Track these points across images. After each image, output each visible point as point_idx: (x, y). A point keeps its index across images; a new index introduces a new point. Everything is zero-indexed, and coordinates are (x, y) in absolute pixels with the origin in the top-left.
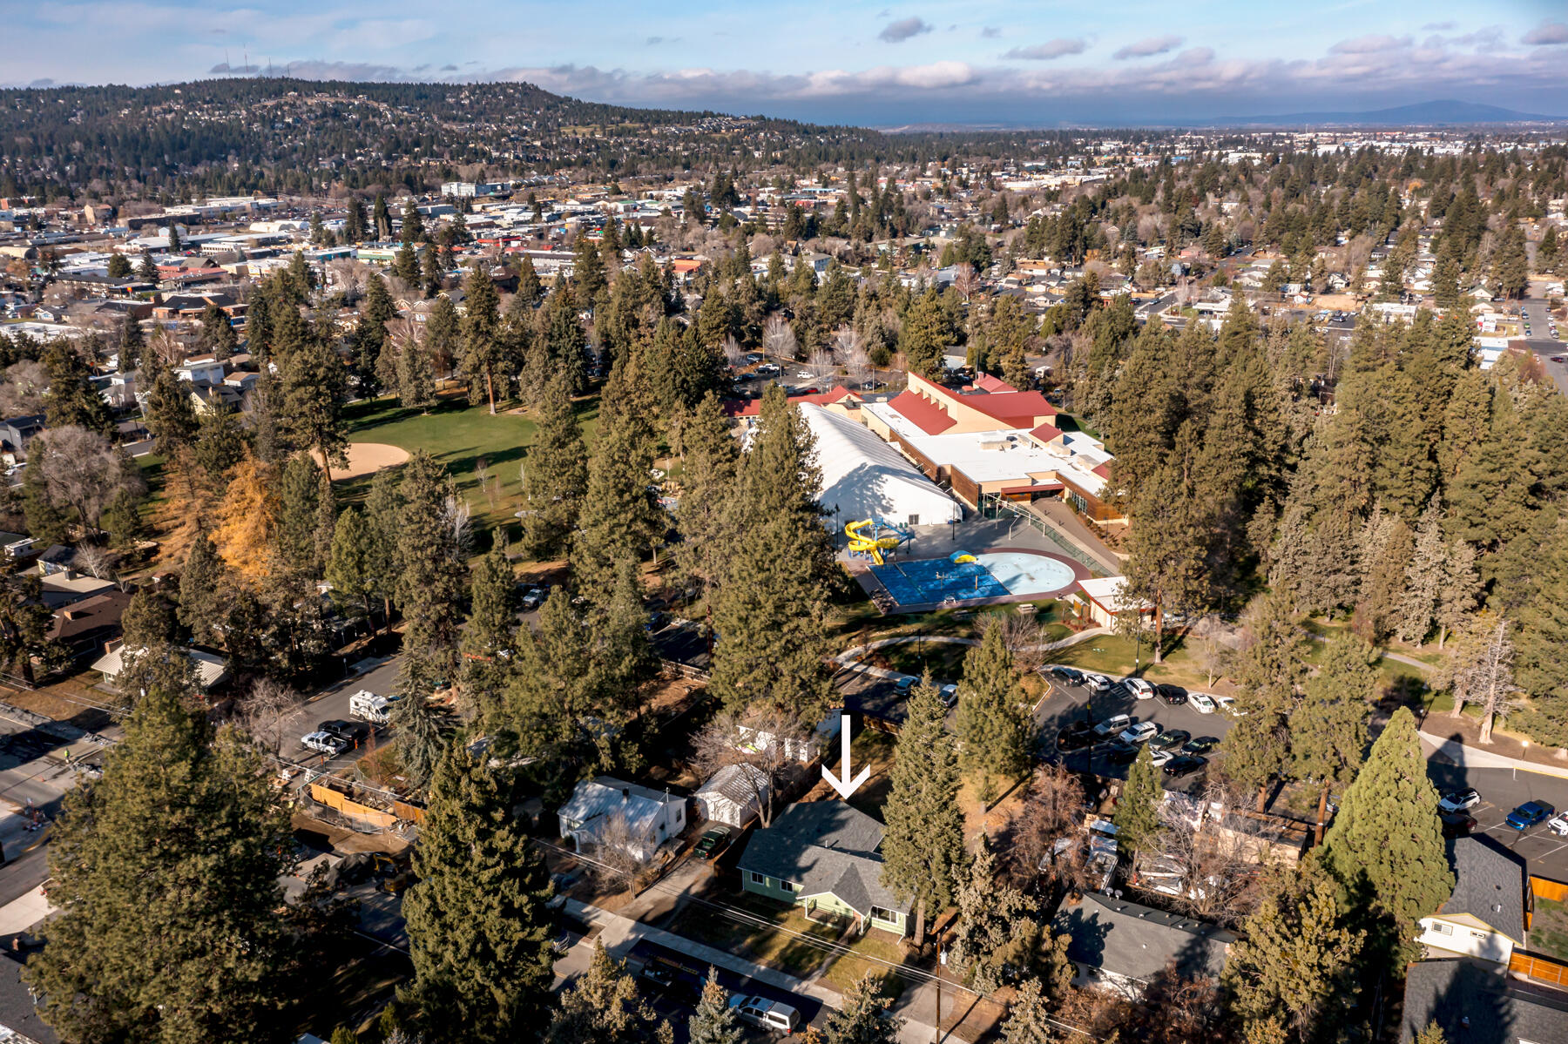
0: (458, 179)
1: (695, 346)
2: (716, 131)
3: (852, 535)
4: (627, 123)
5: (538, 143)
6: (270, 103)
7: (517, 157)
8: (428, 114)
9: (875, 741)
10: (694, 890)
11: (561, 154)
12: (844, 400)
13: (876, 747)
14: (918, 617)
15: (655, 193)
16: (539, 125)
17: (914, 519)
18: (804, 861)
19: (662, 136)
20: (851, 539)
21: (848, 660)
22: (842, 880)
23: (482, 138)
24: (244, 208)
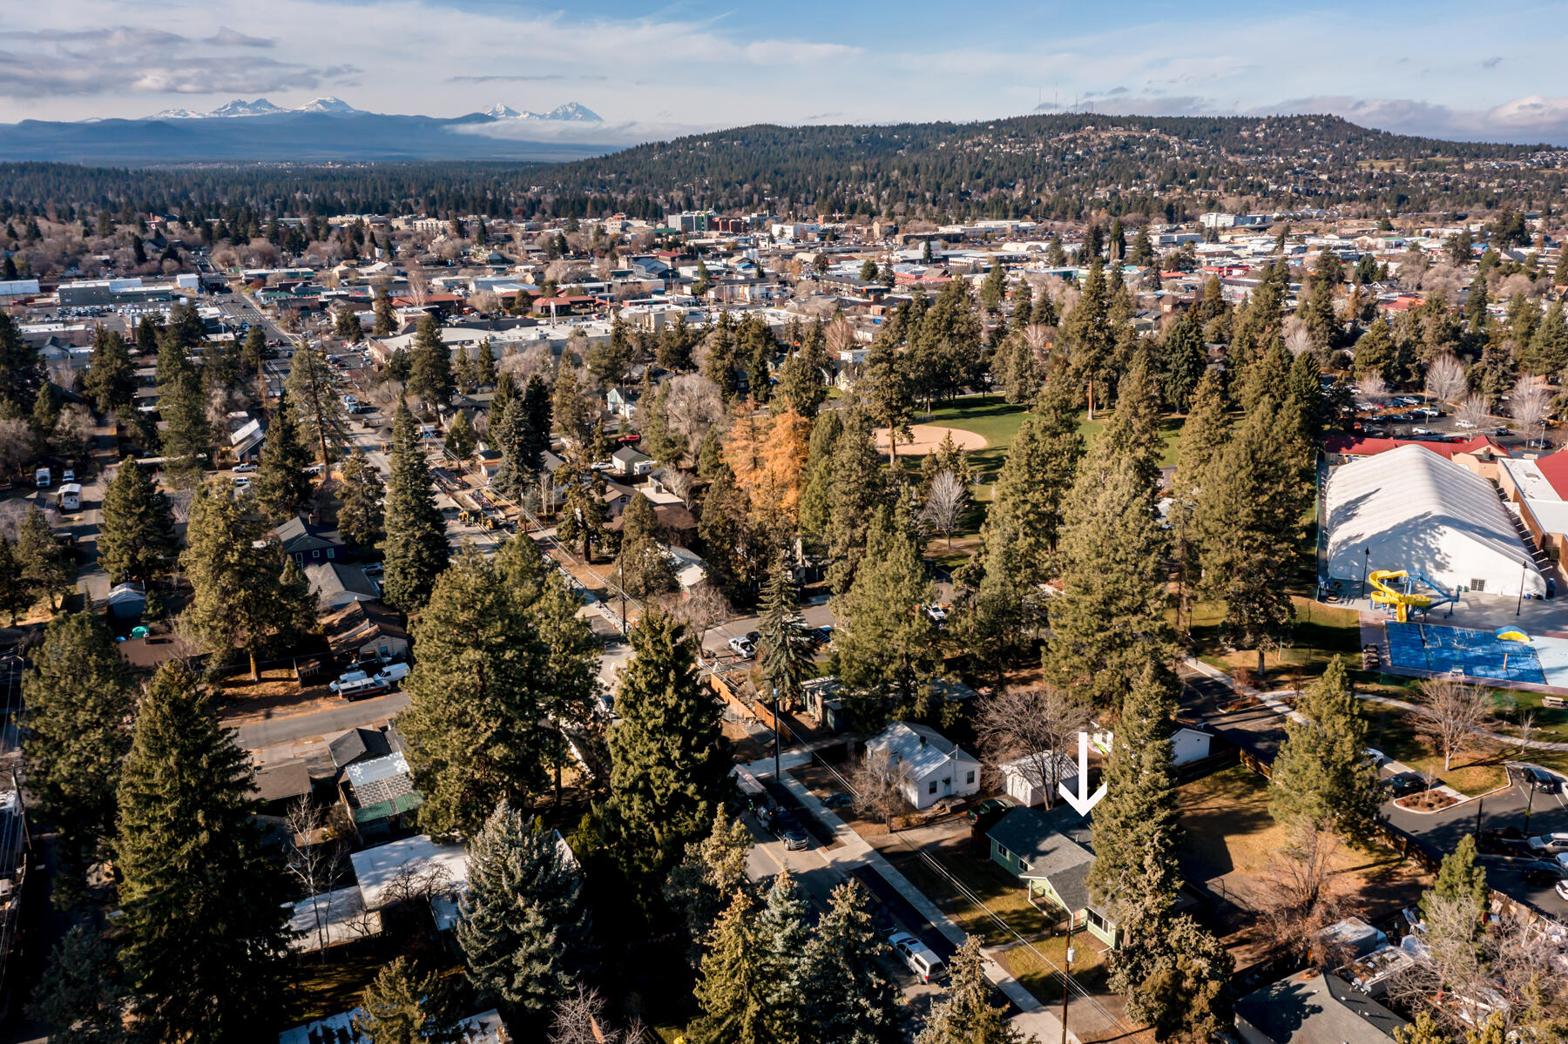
0: (1221, 209)
1: (1305, 372)
2: (1547, 166)
3: (1375, 584)
4: (1439, 158)
5: (1324, 177)
6: (1066, 137)
7: (1296, 191)
8: (1217, 147)
9: (1242, 779)
10: (944, 844)
11: (1348, 188)
12: (1480, 451)
13: (1239, 784)
14: (1399, 681)
15: (1432, 231)
16: (1334, 159)
17: (1478, 584)
18: (1044, 845)
19: (1478, 171)
20: (1373, 589)
21: (1273, 699)
22: (1065, 872)
23: (1264, 171)
24: (1004, 230)
